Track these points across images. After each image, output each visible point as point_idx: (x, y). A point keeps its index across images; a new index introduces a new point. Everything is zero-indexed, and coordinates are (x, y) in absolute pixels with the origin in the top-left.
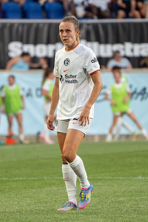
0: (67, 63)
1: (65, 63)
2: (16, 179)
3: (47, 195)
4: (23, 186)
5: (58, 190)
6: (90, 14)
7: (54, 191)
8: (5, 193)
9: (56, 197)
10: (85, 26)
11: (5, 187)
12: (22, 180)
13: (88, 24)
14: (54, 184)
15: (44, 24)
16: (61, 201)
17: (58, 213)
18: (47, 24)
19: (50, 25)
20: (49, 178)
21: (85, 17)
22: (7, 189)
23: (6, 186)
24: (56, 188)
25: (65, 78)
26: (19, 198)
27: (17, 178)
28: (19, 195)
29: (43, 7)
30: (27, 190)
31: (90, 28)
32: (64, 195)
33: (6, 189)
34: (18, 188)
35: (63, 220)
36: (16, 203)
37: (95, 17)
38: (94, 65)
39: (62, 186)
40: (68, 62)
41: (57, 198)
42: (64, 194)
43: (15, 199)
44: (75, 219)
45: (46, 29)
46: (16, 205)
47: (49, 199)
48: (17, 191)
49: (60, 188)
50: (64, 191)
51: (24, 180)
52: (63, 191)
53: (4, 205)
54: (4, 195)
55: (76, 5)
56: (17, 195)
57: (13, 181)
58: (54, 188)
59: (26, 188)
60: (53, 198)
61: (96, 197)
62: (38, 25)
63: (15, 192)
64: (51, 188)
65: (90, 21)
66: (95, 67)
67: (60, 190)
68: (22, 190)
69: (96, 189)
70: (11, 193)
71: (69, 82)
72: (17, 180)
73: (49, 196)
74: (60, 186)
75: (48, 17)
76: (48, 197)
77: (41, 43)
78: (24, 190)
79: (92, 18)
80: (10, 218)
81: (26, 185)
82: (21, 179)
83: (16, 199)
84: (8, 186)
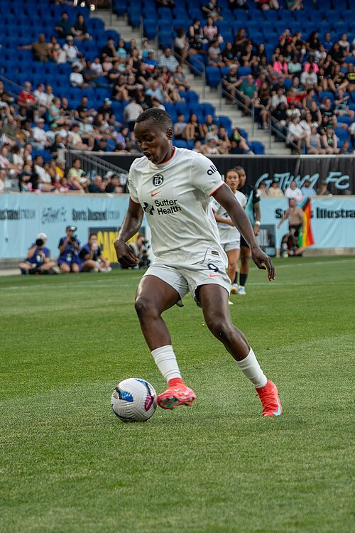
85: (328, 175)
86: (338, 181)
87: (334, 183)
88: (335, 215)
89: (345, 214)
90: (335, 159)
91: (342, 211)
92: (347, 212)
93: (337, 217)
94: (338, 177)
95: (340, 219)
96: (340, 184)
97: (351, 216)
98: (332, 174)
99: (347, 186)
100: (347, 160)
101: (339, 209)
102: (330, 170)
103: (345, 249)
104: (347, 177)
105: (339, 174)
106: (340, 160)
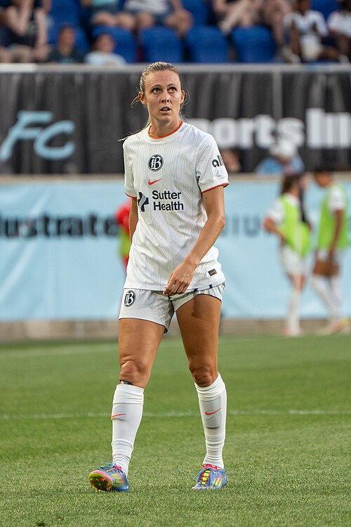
0: (157, 165)
1: (150, 166)
2: (169, 415)
3: (237, 450)
4: (186, 431)
5: (261, 439)
6: (332, 52)
7: (253, 441)
8: (146, 445)
9: (259, 454)
10: (321, 79)
11: (147, 431)
12: (183, 417)
13: (328, 75)
14: (254, 426)
15: (231, 74)
16: (268, 463)
17: (263, 489)
18: (237, 74)
19: (244, 77)
20: (243, 413)
21: (322, 59)
22: (152, 437)
23: (149, 430)
24: (257, 435)
25: (153, 197)
26: (176, 457)
27: (173, 413)
28: (176, 451)
29: (229, 38)
30: (194, 438)
31: (333, 82)
32: (276, 451)
33: (149, 436)
34: (173, 435)
35: (273, 505)
36: (170, 467)
37: (344, 58)
38: (218, 172)
39: (270, 431)
40: (159, 162)
41: (260, 457)
42: (275, 448)
43: (168, 458)
44: (299, 502)
45: (234, 86)
46: (169, 471)
47: (243, 458)
48: (172, 442)
49: (266, 434)
50: (275, 443)
51: (188, 417)
52: (274, 441)
53: (145, 473)
54: (144, 449)
55: (301, 34)
56: (172, 450)
57: (163, 419)
58: (254, 435)
59: (192, 435)
60: (250, 457)
61: (346, 454)
62: (218, 76)
63: (167, 442)
64: (246, 435)
65: (332, 68)
66: (219, 176)
67: (266, 438)
68: (184, 440)
69: (345, 438)
70: (160, 446)
71: (161, 207)
72: (173, 418)
73: (243, 453)
74: (267, 430)
75: (239, 59)
76: (240, 454)
77: (225, 116)
78: (188, 439)
79: (337, 61)
80: (157, 499)
81: (191, 429)
82: (181, 414)
83: (171, 459)
84: (152, 431)
85: (15, 121)
86: (42, 137)
87: (32, 142)
88: (24, 230)
89: (52, 227)
90: (31, 76)
91: (46, 220)
92: (59, 222)
93: (33, 233)
94: (42, 126)
95: (40, 241)
96: (51, 143)
97: (70, 232)
98: (27, 117)
99: (67, 150)
100: (69, 78)
101: (35, 212)
102: (20, 106)
103: (54, 323)
104: (66, 127)
105: (44, 117)
106: (48, 78)
